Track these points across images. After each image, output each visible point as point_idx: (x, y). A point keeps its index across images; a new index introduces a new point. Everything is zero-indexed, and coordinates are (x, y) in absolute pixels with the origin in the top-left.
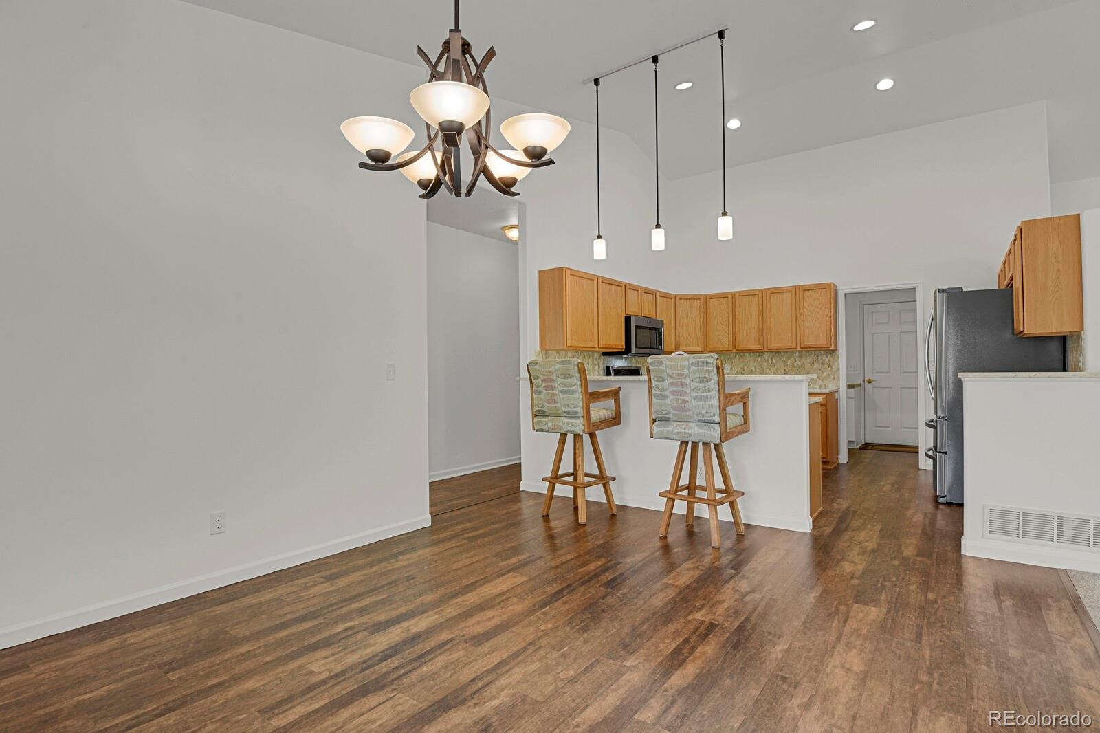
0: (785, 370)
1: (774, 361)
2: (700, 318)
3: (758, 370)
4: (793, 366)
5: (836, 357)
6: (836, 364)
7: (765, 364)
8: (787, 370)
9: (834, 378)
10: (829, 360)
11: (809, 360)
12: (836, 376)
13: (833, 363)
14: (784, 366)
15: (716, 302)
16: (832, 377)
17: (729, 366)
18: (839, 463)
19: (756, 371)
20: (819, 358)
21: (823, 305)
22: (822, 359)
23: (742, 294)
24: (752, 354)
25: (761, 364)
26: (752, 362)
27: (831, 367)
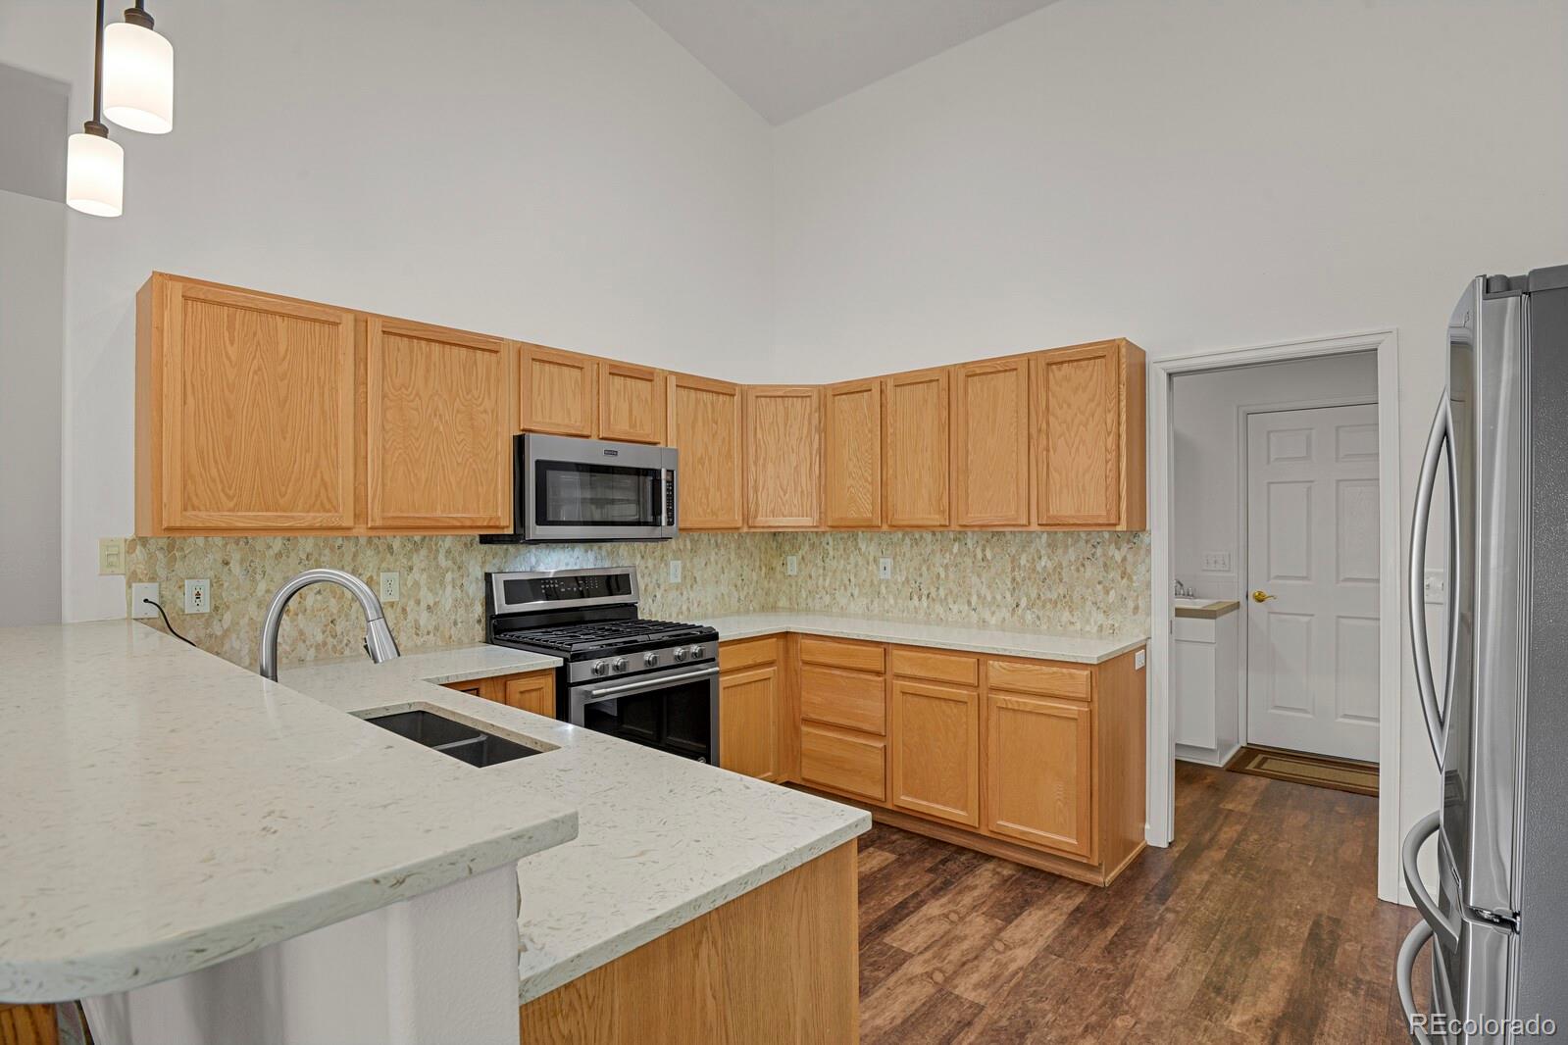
0: (1014, 579)
1: (989, 555)
2: (811, 444)
3: (952, 576)
4: (1034, 570)
5: (1143, 552)
6: (1142, 569)
7: (969, 561)
8: (1019, 579)
9: (1136, 608)
10: (1124, 559)
11: (1072, 554)
12: (1141, 603)
13: (1135, 564)
14: (1013, 570)
15: (845, 403)
16: (1131, 604)
17: (889, 562)
18: (1147, 847)
19: (947, 576)
20: (1099, 551)
21: (1098, 404)
22: (1105, 555)
23: (904, 381)
24: (939, 536)
25: (959, 560)
26: (938, 555)
27: (1130, 579)
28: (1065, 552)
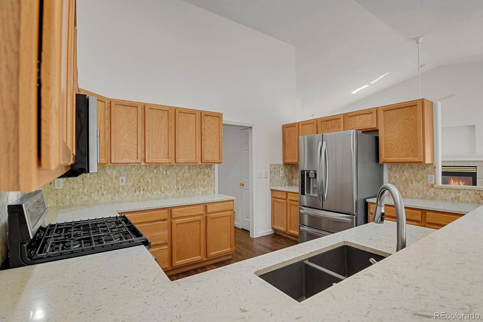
0: (177, 180)
1: (168, 173)
2: (105, 124)
3: (154, 181)
4: (184, 177)
5: (213, 170)
6: (213, 174)
7: (161, 176)
8: (179, 180)
9: (211, 185)
10: (208, 172)
11: (195, 172)
12: (212, 184)
13: (211, 173)
14: (177, 177)
15: (122, 109)
16: (210, 185)
17: (124, 178)
19: (152, 182)
20: (202, 170)
22: (204, 171)
24: (148, 167)
25: (157, 175)
26: (148, 174)
27: (210, 177)
28: (193, 171)
